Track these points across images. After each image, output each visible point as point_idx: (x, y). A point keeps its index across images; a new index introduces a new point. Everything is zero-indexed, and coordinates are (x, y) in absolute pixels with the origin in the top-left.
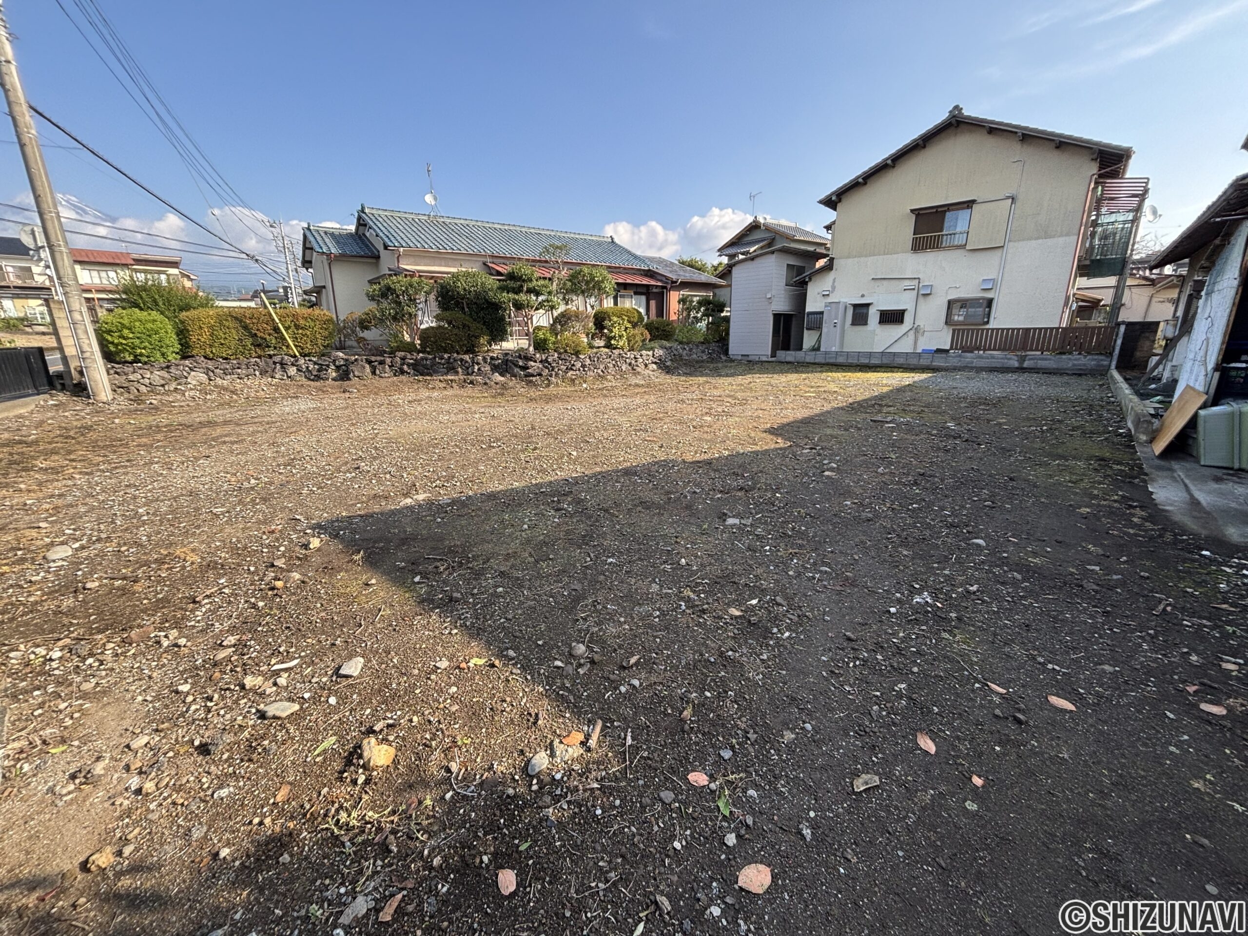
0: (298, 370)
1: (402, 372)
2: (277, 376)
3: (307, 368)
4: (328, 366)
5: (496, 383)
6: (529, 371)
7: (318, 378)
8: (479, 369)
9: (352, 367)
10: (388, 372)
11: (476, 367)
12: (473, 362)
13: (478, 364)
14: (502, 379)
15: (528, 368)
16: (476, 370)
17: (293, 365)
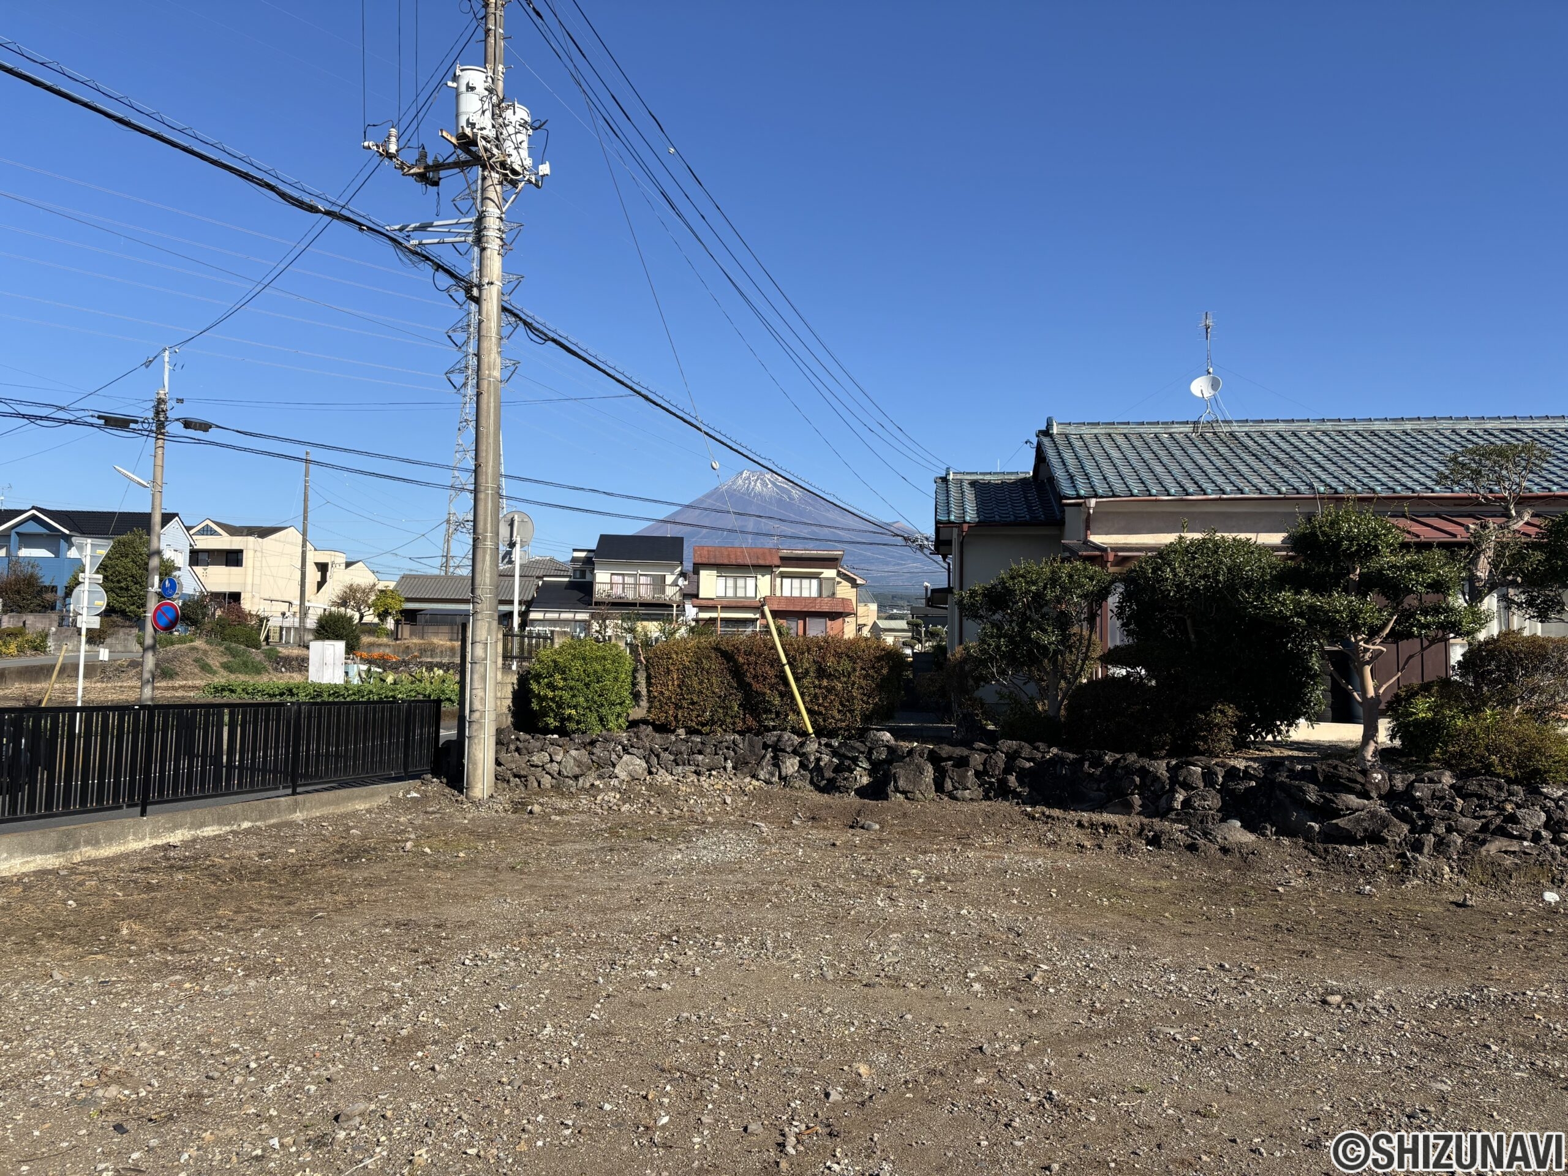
0: (803, 765)
1: (1002, 791)
2: (762, 775)
3: (818, 760)
4: (855, 760)
5: (1225, 850)
6: (1341, 822)
7: (829, 787)
8: (1186, 803)
9: (898, 769)
10: (973, 790)
11: (1180, 797)
12: (1173, 780)
13: (1187, 786)
14: (1249, 838)
15: (1337, 814)
16: (1177, 805)
17: (795, 752)
